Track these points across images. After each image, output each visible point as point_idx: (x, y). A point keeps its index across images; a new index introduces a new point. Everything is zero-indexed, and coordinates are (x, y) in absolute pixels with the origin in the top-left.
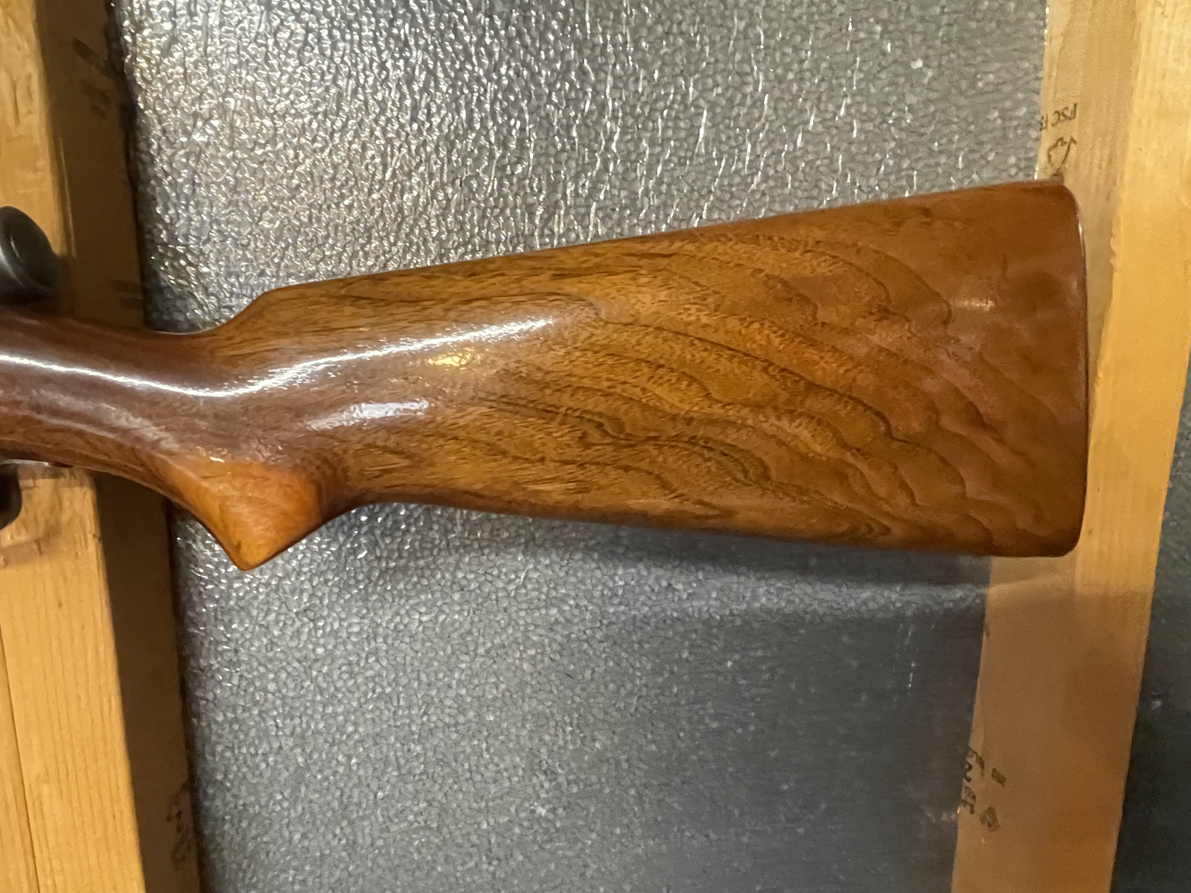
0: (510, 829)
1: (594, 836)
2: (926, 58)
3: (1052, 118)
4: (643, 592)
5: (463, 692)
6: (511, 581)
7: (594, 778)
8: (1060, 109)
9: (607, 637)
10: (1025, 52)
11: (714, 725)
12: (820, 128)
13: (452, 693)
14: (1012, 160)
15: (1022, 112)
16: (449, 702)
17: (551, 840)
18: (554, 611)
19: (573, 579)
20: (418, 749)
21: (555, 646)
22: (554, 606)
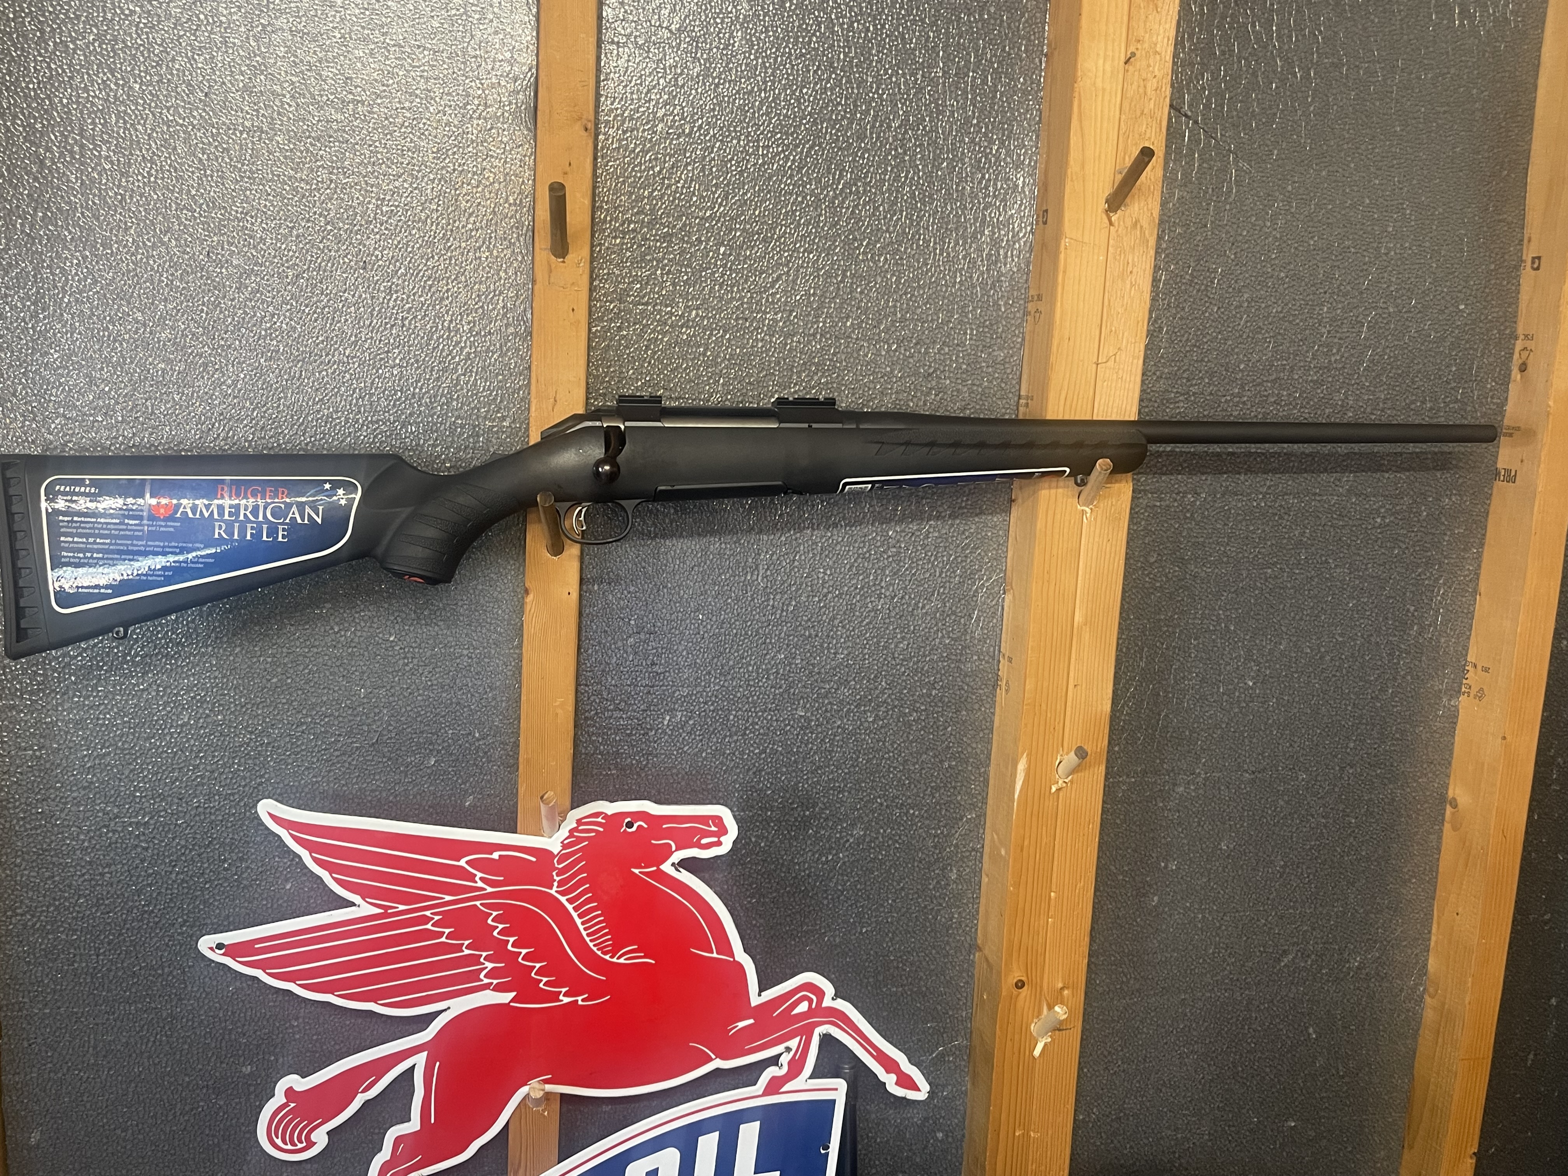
0: (1234, 693)
1: (1274, 700)
2: (1466, 305)
3: (1522, 337)
4: (1313, 563)
5: (1221, 612)
6: (1251, 553)
7: (1278, 666)
8: (1526, 333)
9: (1293, 587)
10: (1510, 305)
11: (1341, 639)
12: (1416, 335)
13: (1216, 613)
14: (1503, 353)
15: (1507, 332)
16: (1214, 618)
17: (1253, 702)
18: (1269, 571)
19: (1281, 554)
20: (1195, 643)
21: (1268, 590)
22: (1269, 568)
